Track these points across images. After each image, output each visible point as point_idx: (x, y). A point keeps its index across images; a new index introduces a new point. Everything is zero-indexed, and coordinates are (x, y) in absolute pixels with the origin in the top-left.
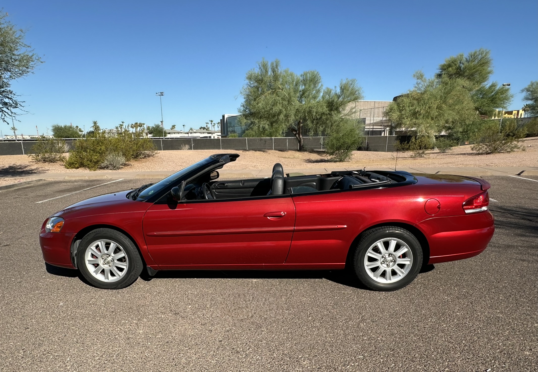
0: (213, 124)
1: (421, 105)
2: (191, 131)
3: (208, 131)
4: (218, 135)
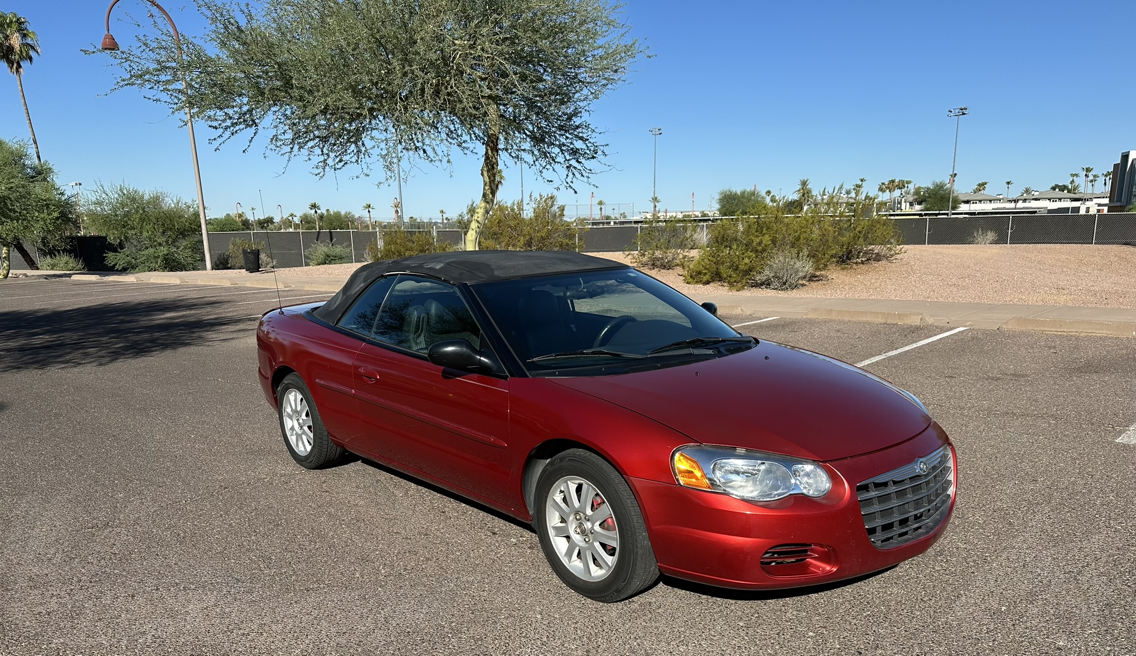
2: (1028, 194)
4: (1099, 205)
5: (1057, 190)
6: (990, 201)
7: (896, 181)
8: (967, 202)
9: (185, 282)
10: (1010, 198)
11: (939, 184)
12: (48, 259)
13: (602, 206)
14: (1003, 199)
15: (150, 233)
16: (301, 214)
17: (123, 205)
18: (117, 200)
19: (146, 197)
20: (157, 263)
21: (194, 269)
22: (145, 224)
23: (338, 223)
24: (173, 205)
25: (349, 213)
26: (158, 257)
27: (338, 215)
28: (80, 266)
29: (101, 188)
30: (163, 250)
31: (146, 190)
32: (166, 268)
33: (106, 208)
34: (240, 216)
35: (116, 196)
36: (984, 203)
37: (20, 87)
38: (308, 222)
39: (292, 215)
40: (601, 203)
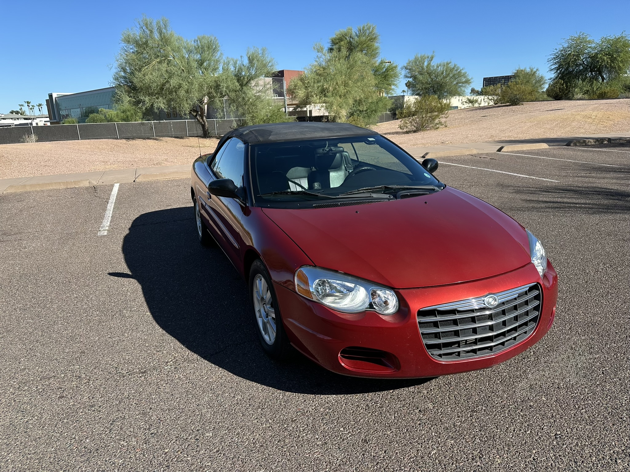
0: (31, 107)
1: (328, 81)
3: (24, 115)
4: (45, 122)
5: (14, 113)
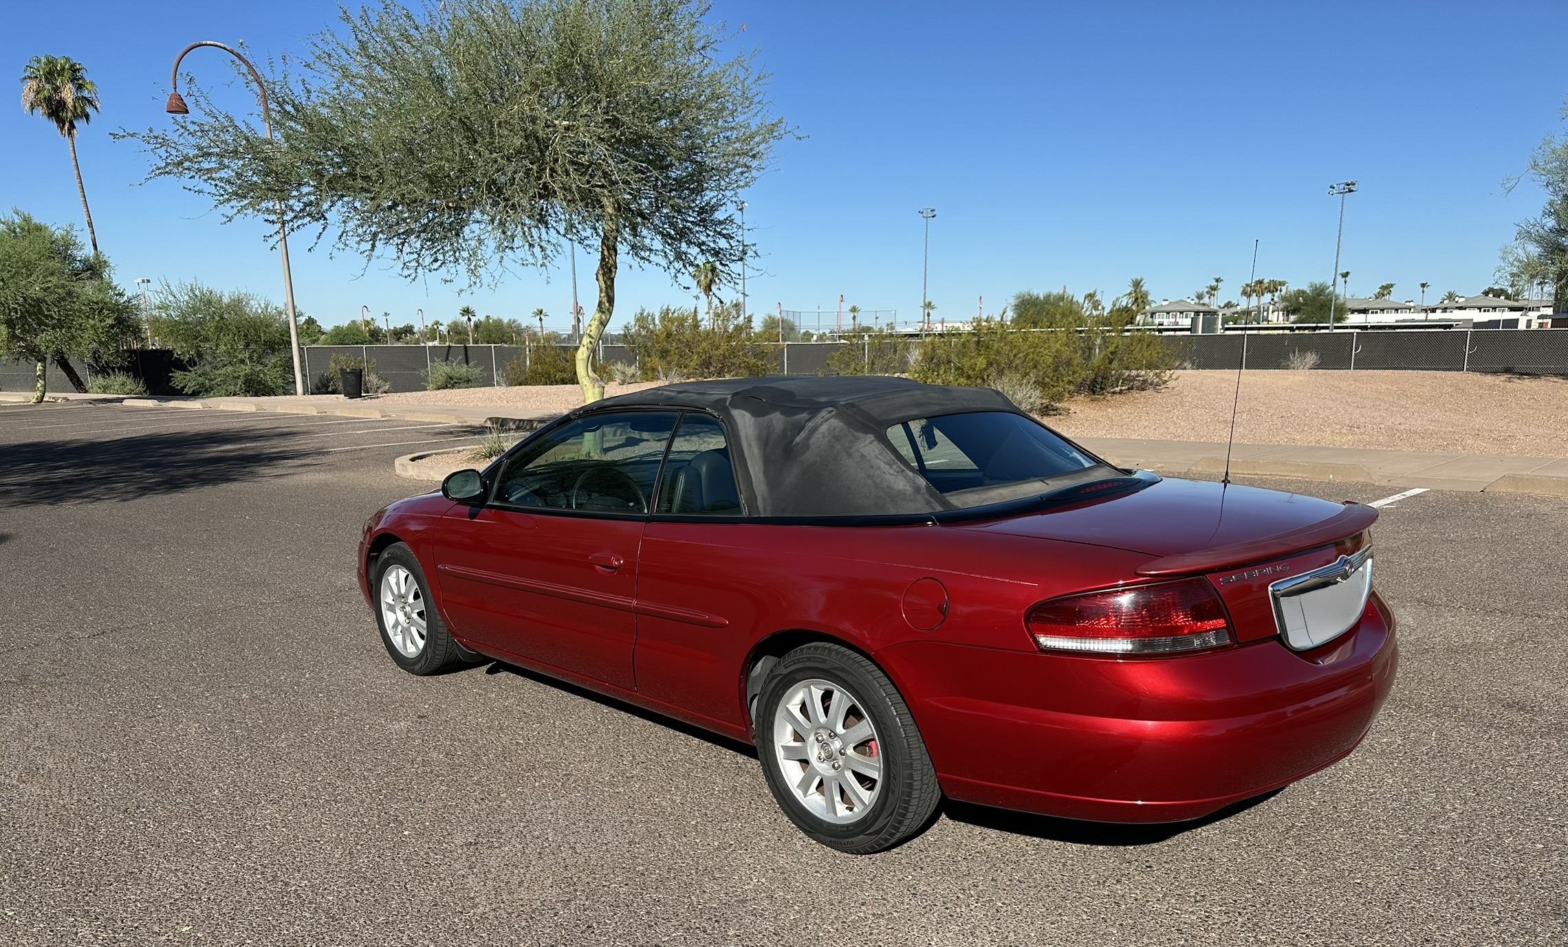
2: (1449, 301)
5: (1491, 295)
6: (1397, 310)
7: (1265, 281)
8: (1364, 311)
9: (263, 409)
10: (1425, 305)
11: (1318, 286)
12: (100, 380)
13: (856, 314)
14: (1414, 307)
15: (229, 346)
16: (449, 322)
17: (195, 311)
18: (188, 303)
19: (226, 300)
20: (236, 385)
21: (285, 394)
22: (222, 335)
23: (499, 335)
24: (260, 311)
25: (514, 321)
26: (238, 377)
27: (499, 323)
28: (140, 389)
29: (167, 288)
30: (246, 369)
31: (225, 288)
32: (249, 392)
33: (172, 313)
34: (367, 323)
35: (186, 298)
36: (1387, 312)
37: (73, 154)
38: (458, 333)
39: (437, 323)
40: (854, 310)
